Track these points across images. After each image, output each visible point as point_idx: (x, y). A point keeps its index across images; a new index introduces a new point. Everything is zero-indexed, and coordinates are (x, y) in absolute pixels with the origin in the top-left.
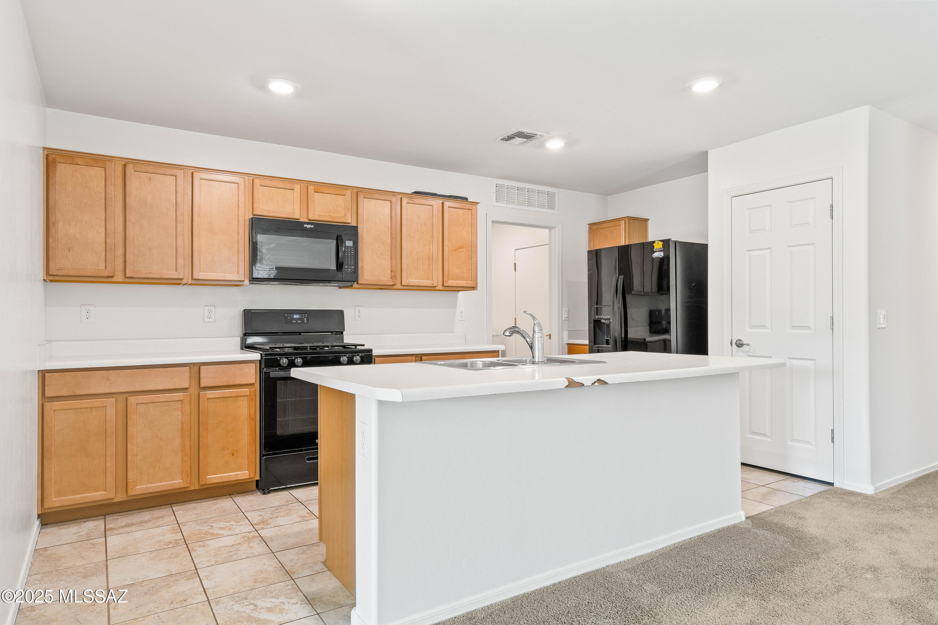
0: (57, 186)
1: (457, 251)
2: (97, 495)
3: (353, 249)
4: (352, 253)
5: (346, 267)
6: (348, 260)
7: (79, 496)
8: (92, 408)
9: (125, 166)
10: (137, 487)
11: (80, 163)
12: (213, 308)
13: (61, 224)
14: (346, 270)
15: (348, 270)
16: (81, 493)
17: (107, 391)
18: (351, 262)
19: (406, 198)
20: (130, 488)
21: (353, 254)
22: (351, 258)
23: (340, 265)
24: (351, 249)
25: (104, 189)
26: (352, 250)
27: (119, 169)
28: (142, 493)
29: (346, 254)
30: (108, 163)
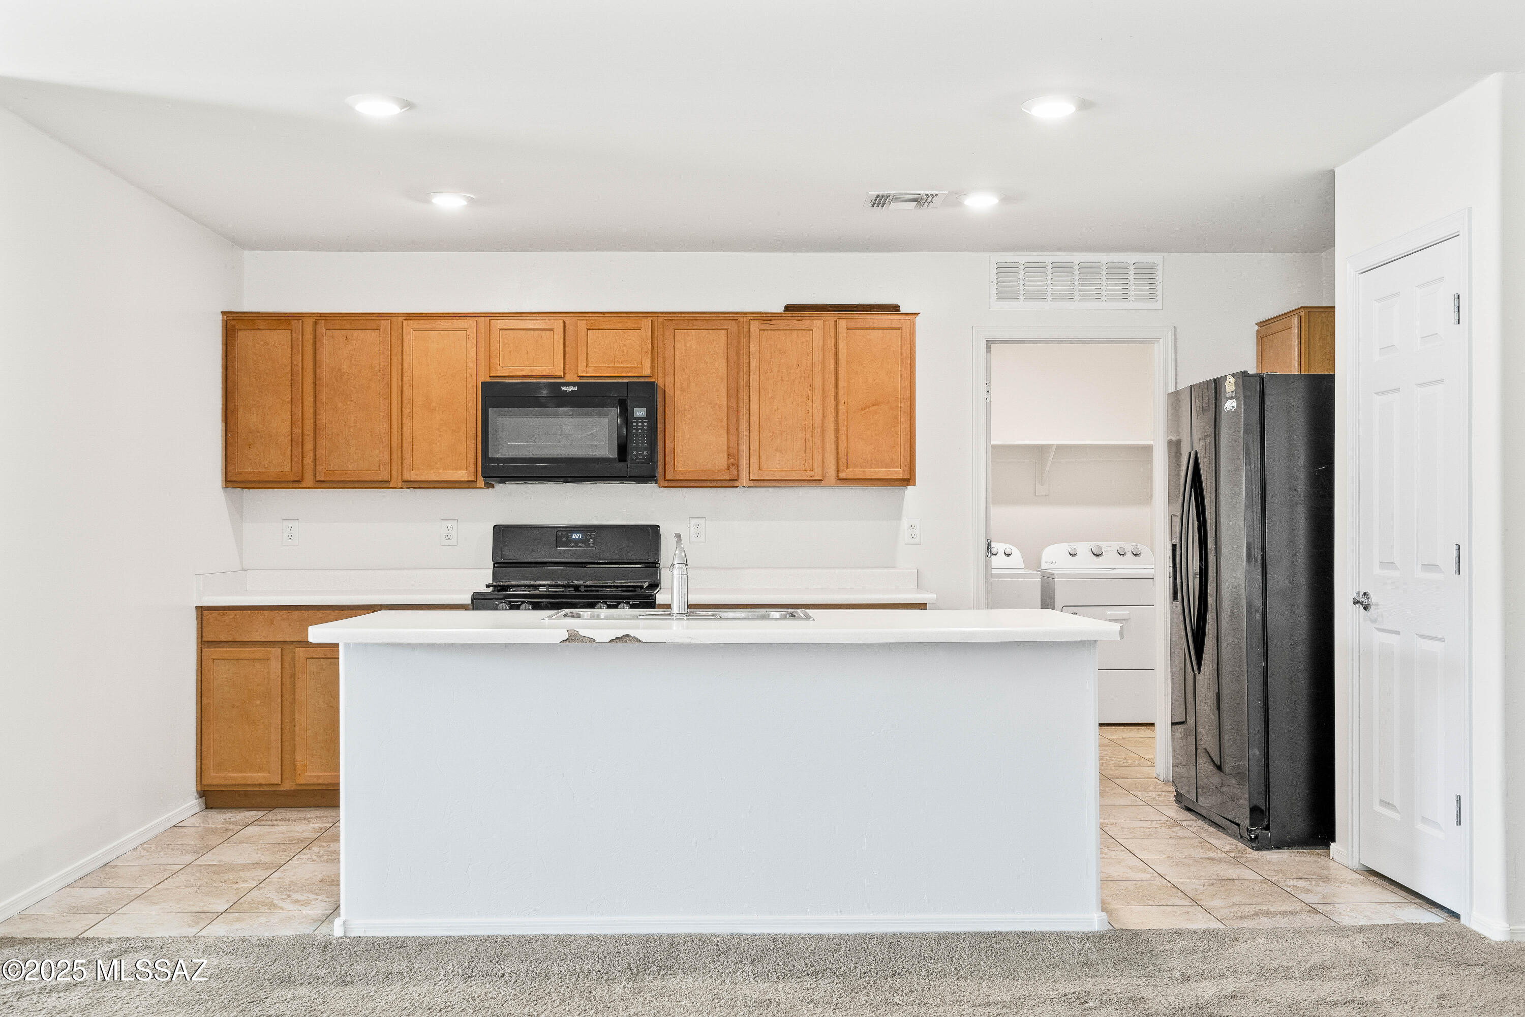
0: (236, 362)
1: (867, 410)
2: (258, 777)
3: (645, 422)
4: (645, 428)
5: (635, 453)
6: (637, 440)
7: (240, 775)
8: (255, 661)
9: (315, 323)
10: (306, 774)
11: (261, 327)
12: (454, 523)
13: (241, 411)
14: (635, 457)
15: (638, 458)
16: (241, 772)
17: (270, 638)
18: (643, 443)
19: (757, 322)
20: (299, 772)
21: (646, 430)
22: (643, 437)
23: (623, 449)
24: (643, 422)
25: (290, 359)
26: (645, 424)
27: (309, 328)
28: (312, 782)
29: (634, 431)
30: (295, 323)
